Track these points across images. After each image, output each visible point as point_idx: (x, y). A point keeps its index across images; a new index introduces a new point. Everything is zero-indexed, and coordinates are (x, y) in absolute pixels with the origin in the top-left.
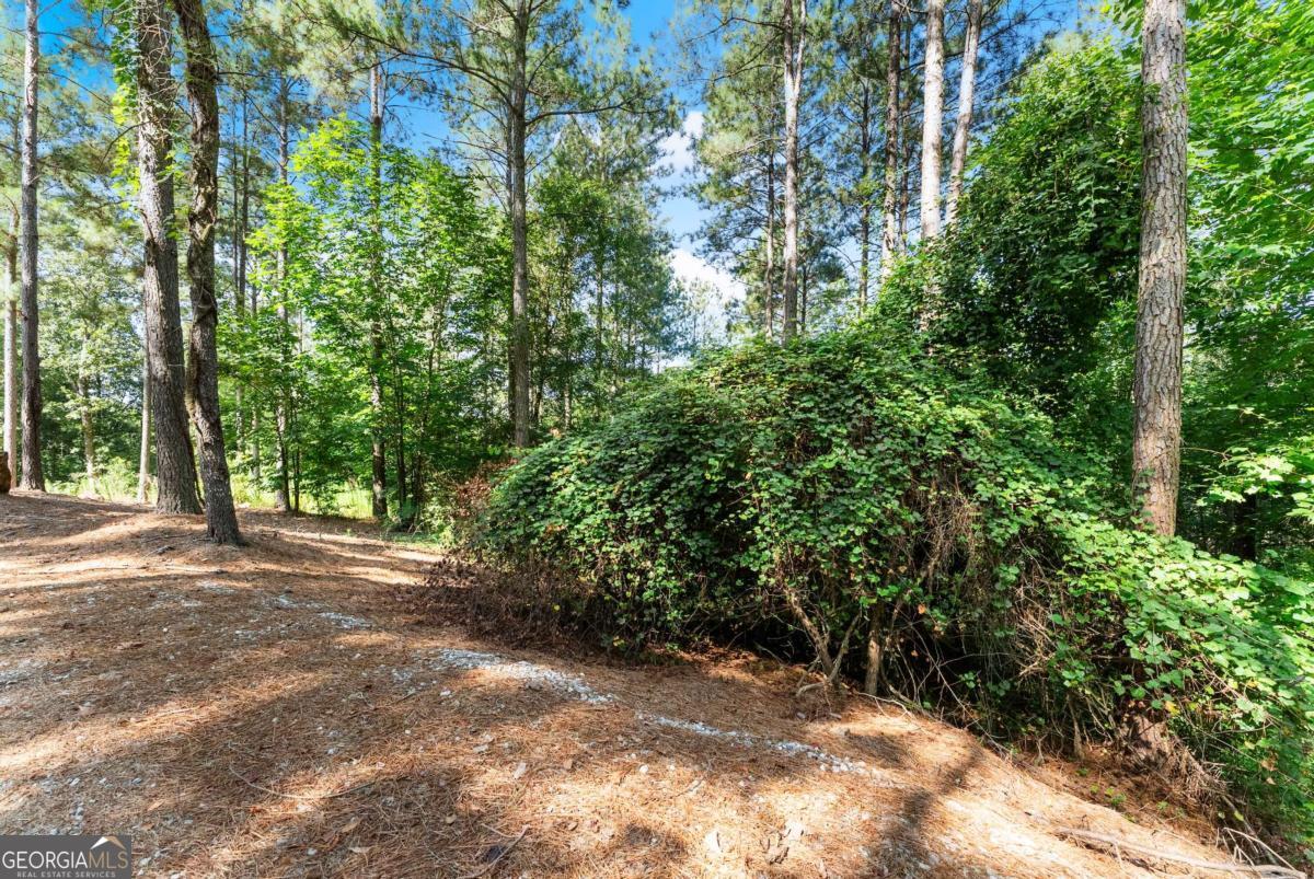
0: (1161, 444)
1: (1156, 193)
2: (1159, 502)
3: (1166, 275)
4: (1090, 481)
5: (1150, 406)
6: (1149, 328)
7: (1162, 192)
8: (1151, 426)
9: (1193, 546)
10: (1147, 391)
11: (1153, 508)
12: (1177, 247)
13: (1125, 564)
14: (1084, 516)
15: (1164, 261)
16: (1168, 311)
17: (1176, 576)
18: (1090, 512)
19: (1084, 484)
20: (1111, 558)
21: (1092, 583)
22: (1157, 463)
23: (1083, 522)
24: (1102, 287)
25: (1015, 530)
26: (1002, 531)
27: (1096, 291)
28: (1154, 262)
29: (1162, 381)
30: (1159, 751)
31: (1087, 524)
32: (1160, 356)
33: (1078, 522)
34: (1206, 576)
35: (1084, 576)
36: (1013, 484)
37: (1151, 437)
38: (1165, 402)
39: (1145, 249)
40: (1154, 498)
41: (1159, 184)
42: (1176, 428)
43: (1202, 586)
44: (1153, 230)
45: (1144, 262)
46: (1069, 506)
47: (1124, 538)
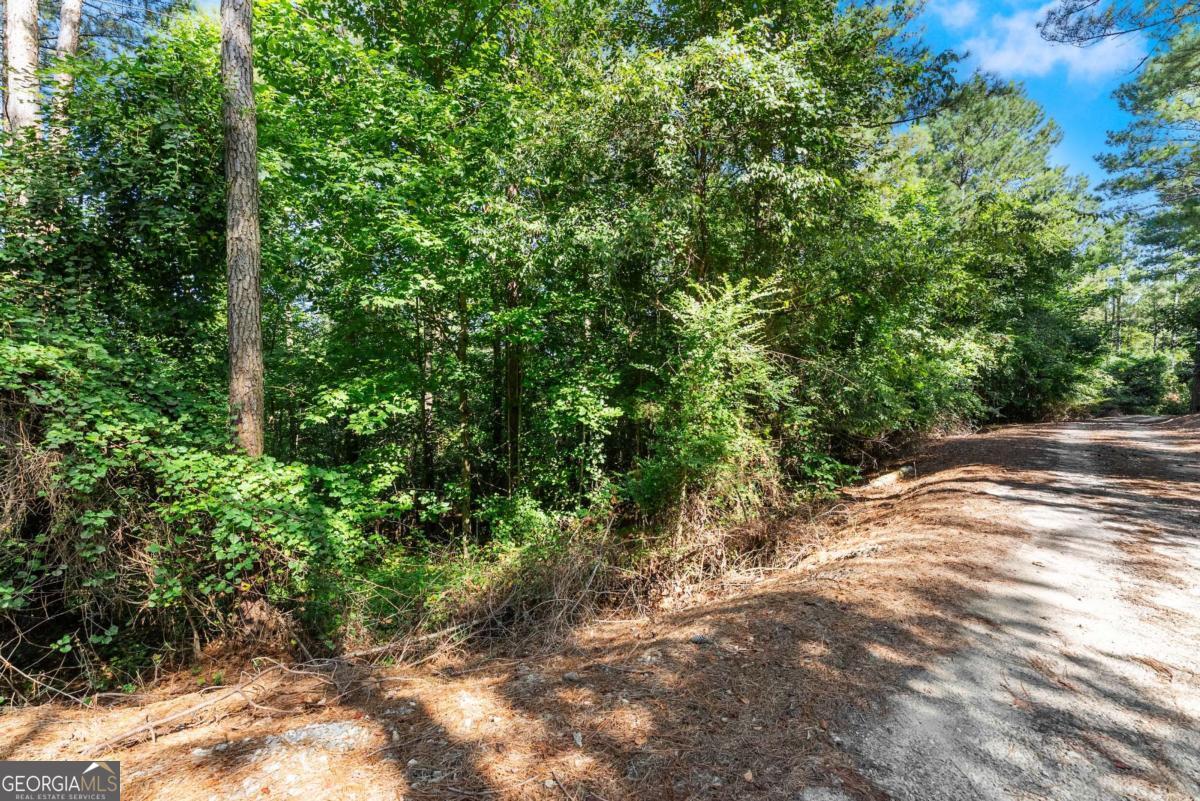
0: (248, 383)
1: (235, 179)
2: (250, 429)
3: (245, 249)
4: (185, 417)
5: (239, 353)
6: (235, 289)
7: (239, 180)
8: (241, 369)
9: (274, 459)
10: (236, 341)
11: (245, 435)
12: (252, 228)
13: (216, 484)
14: (183, 449)
15: (243, 237)
16: (248, 278)
17: (256, 485)
18: (188, 445)
19: (179, 421)
20: (204, 482)
21: (183, 507)
22: (246, 399)
23: (182, 454)
24: (192, 246)
25: (102, 473)
26: (86, 476)
27: (187, 248)
28: (236, 235)
29: (247, 333)
30: (259, 622)
31: (186, 456)
32: (244, 313)
33: (176, 455)
34: (278, 480)
35: (177, 502)
36: (102, 427)
37: (241, 379)
38: (250, 350)
39: (230, 223)
40: (245, 426)
41: (237, 173)
42: (259, 369)
43: (275, 488)
44: (234, 209)
45: (229, 234)
46: (168, 442)
47: (220, 463)
